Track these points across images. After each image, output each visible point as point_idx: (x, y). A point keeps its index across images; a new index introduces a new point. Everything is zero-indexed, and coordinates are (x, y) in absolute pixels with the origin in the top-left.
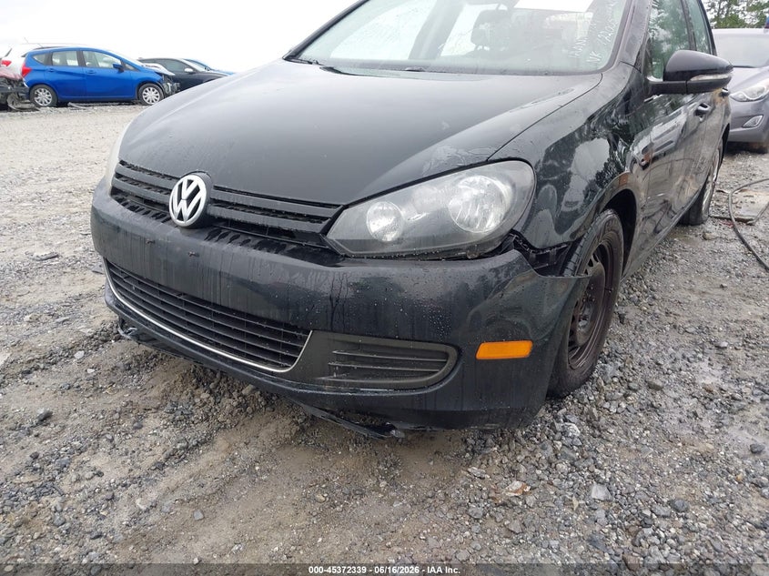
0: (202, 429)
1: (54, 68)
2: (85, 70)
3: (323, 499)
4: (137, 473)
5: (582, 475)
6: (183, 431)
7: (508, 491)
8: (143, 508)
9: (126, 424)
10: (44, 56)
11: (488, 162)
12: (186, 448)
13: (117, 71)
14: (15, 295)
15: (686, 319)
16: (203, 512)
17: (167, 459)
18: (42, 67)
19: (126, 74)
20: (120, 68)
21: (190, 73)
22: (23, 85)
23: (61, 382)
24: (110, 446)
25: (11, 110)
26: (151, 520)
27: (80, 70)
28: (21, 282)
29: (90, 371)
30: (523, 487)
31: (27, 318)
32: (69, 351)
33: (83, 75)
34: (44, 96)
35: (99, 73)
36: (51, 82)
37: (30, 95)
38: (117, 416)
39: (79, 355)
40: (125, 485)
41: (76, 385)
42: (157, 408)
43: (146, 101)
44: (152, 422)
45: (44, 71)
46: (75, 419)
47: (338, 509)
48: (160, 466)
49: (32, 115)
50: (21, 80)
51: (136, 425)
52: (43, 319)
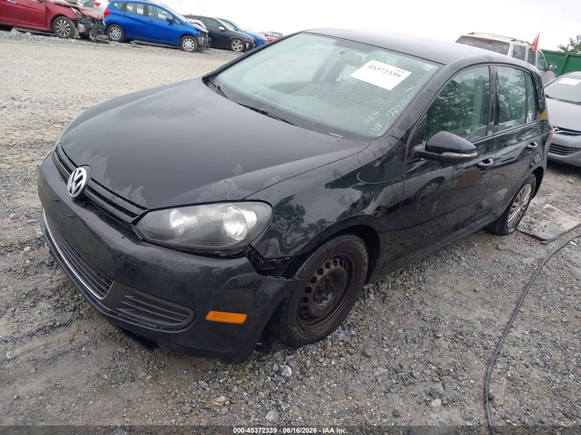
0: (69, 316)
1: (127, 14)
2: (147, 19)
3: (107, 378)
4: (16, 336)
5: (270, 403)
6: (57, 315)
7: (215, 401)
8: (8, 357)
9: (28, 303)
10: (121, 4)
11: (242, 200)
12: (52, 327)
13: (168, 23)
14: (14, 196)
15: (431, 310)
16: (36, 369)
17: (37, 331)
18: (118, 12)
19: (174, 27)
20: (171, 22)
21: (222, 31)
22: (102, 24)
23: (7, 266)
24: (11, 314)
25: (90, 40)
26: (7, 366)
27: (143, 19)
28: (22, 188)
29: (28, 261)
30: (226, 401)
31: (12, 215)
32: (23, 245)
33: (145, 22)
34: (116, 33)
35: (156, 22)
36: (123, 24)
37: (107, 31)
38: (24, 296)
39: (27, 249)
40: (6, 342)
41: (14, 269)
42: (50, 297)
43: (184, 48)
44: (43, 304)
45: (119, 15)
46: (4, 291)
47: (112, 386)
48: (31, 335)
49: (104, 46)
50: (102, 20)
51: (32, 304)
52: (21, 218)
